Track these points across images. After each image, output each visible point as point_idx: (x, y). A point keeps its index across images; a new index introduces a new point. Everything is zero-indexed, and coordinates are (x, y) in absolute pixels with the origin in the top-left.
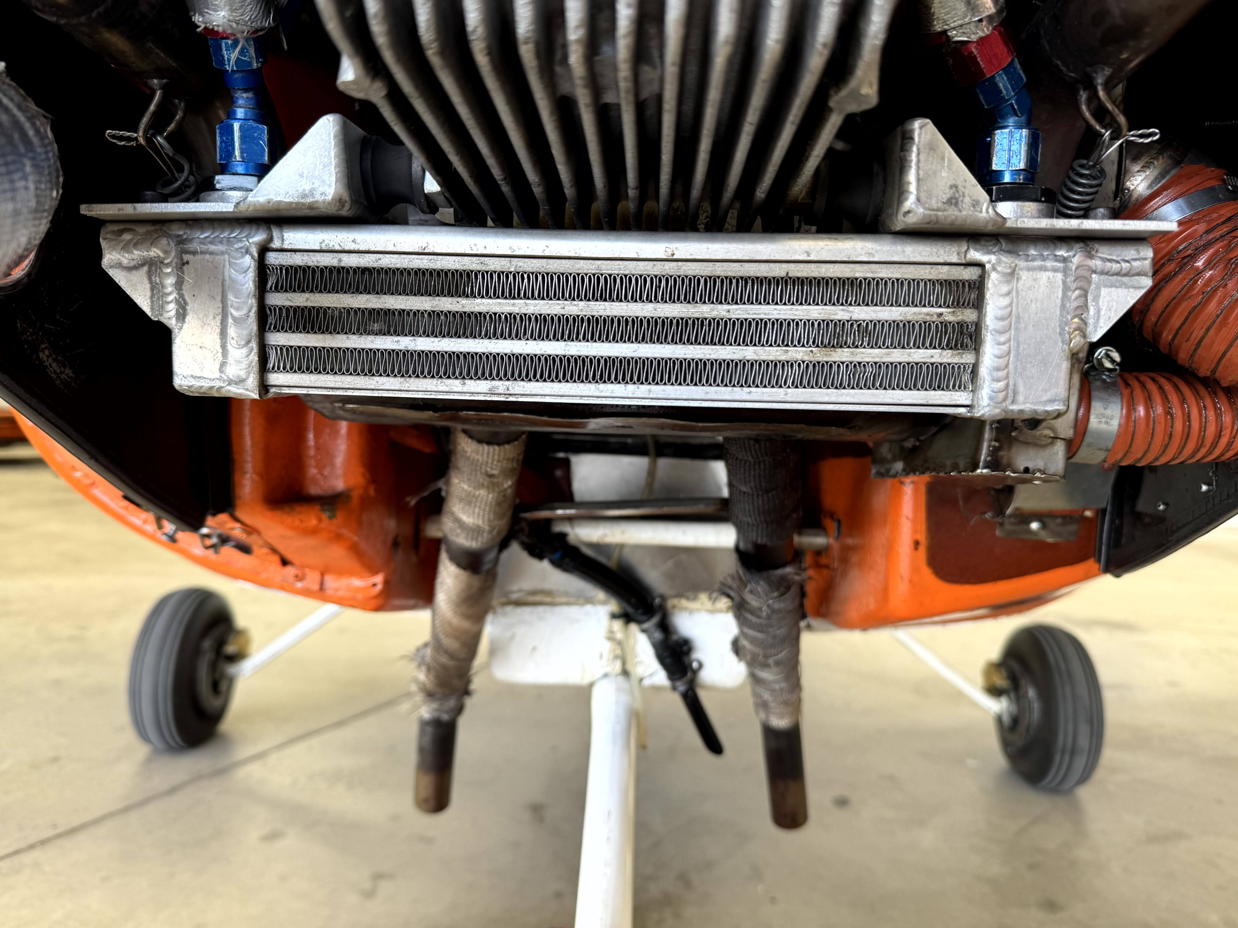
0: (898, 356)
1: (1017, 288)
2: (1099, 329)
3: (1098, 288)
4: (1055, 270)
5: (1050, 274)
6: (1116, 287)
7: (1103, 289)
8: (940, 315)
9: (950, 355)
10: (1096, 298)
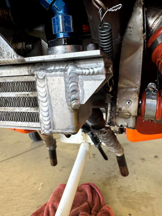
0: (17, 110)
1: (47, 84)
2: (85, 99)
3: (82, 81)
4: (61, 76)
5: (59, 77)
6: (90, 80)
7: (84, 82)
8: (28, 95)
9: (33, 109)
10: (82, 85)
